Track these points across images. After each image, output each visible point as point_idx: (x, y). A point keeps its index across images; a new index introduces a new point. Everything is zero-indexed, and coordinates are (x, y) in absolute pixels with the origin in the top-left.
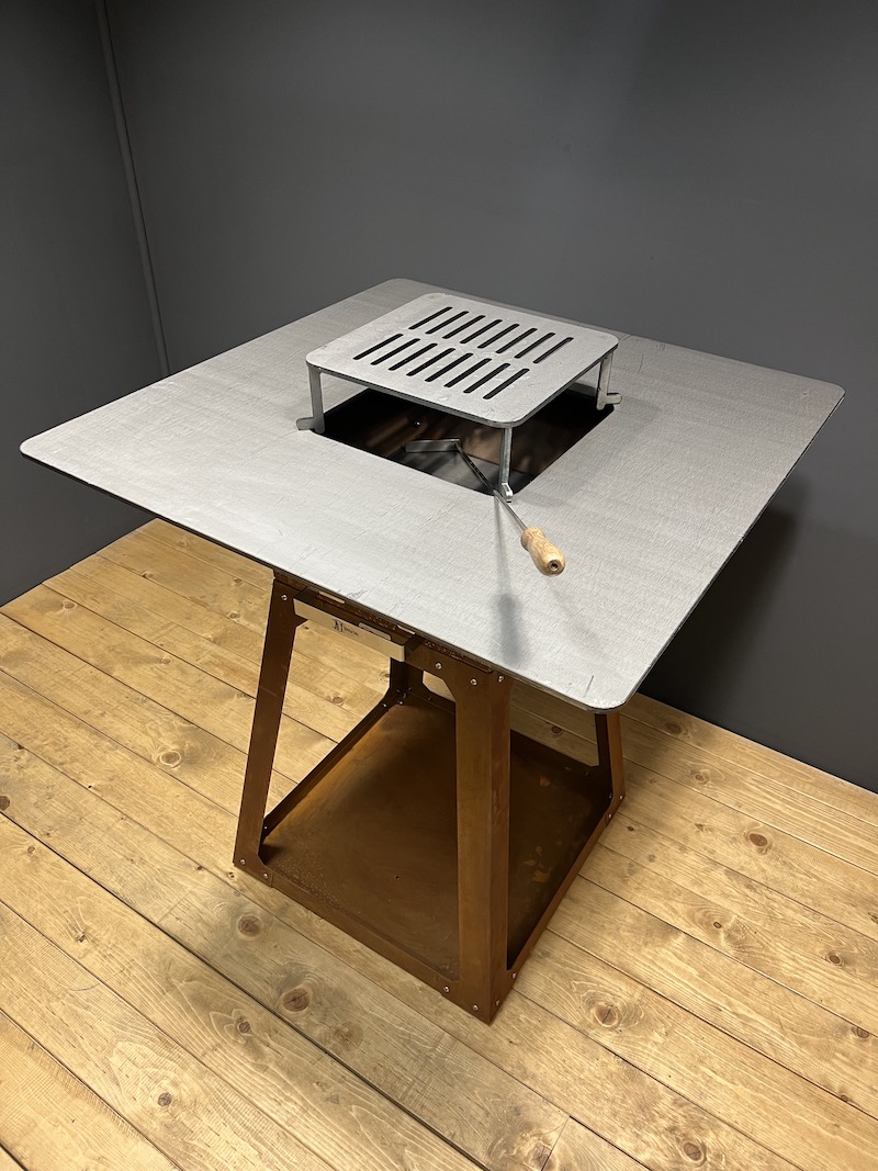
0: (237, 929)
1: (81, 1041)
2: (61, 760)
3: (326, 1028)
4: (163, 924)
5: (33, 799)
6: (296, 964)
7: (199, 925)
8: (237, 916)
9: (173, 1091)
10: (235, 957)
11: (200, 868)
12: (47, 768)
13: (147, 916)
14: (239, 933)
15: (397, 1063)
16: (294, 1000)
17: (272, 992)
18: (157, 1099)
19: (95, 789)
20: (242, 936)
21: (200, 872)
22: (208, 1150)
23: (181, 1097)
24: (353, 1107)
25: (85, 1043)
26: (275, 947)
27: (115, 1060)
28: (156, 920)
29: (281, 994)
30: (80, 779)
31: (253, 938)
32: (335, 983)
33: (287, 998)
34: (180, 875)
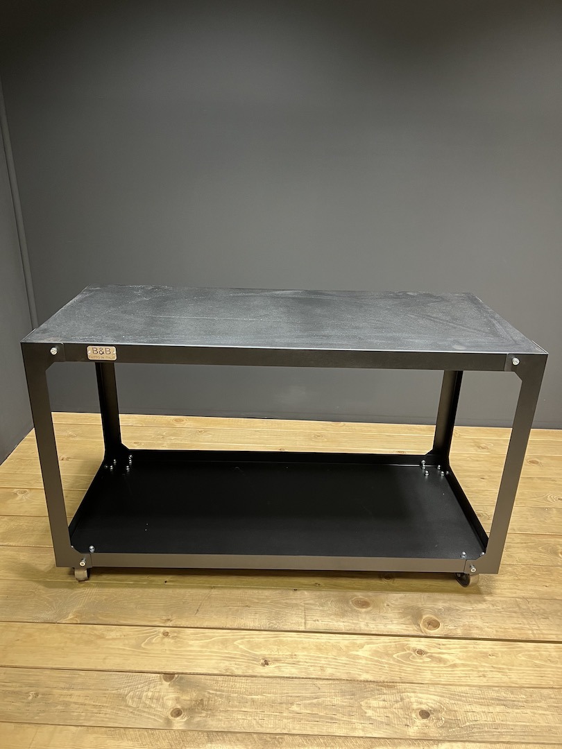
0: (355, 608)
1: (336, 717)
3: (462, 627)
4: (309, 627)
6: (409, 607)
7: (332, 617)
8: (348, 603)
9: (424, 707)
10: (372, 622)
11: (295, 590)
13: (294, 629)
14: (360, 609)
16: (429, 624)
17: (415, 627)
18: (420, 717)
20: (364, 610)
21: (298, 592)
22: (478, 722)
23: (431, 707)
24: (520, 655)
25: (338, 716)
26: (387, 605)
27: (370, 713)
28: (302, 628)
29: (419, 625)
31: (369, 609)
32: (439, 605)
33: (425, 626)
34: (288, 599)
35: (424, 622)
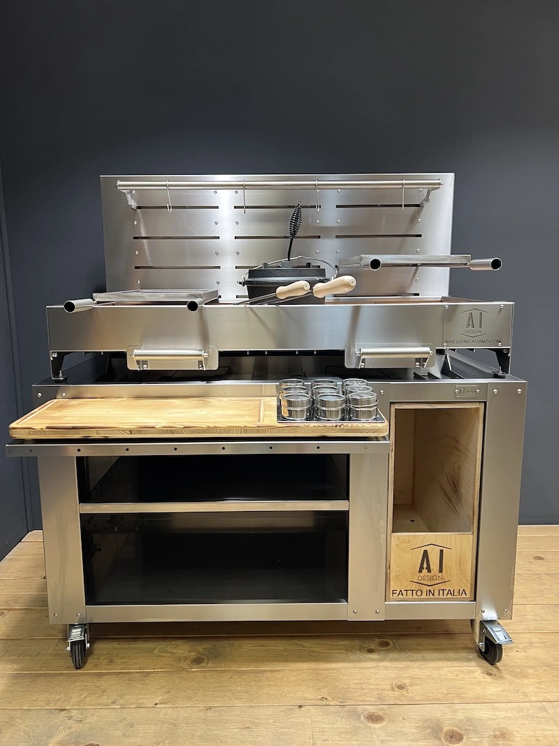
0: (368, 724)
2: (110, 701)
3: (487, 739)
5: (119, 733)
6: (427, 720)
7: (343, 736)
8: (359, 717)
10: (388, 738)
11: (300, 707)
12: (104, 712)
14: (373, 725)
15: (542, 730)
16: (452, 737)
17: (436, 742)
19: (161, 703)
20: (377, 726)
21: (303, 709)
26: (404, 719)
29: (440, 739)
30: (143, 703)
31: (384, 723)
32: (460, 716)
33: (446, 740)
34: (292, 718)
35: (445, 736)
